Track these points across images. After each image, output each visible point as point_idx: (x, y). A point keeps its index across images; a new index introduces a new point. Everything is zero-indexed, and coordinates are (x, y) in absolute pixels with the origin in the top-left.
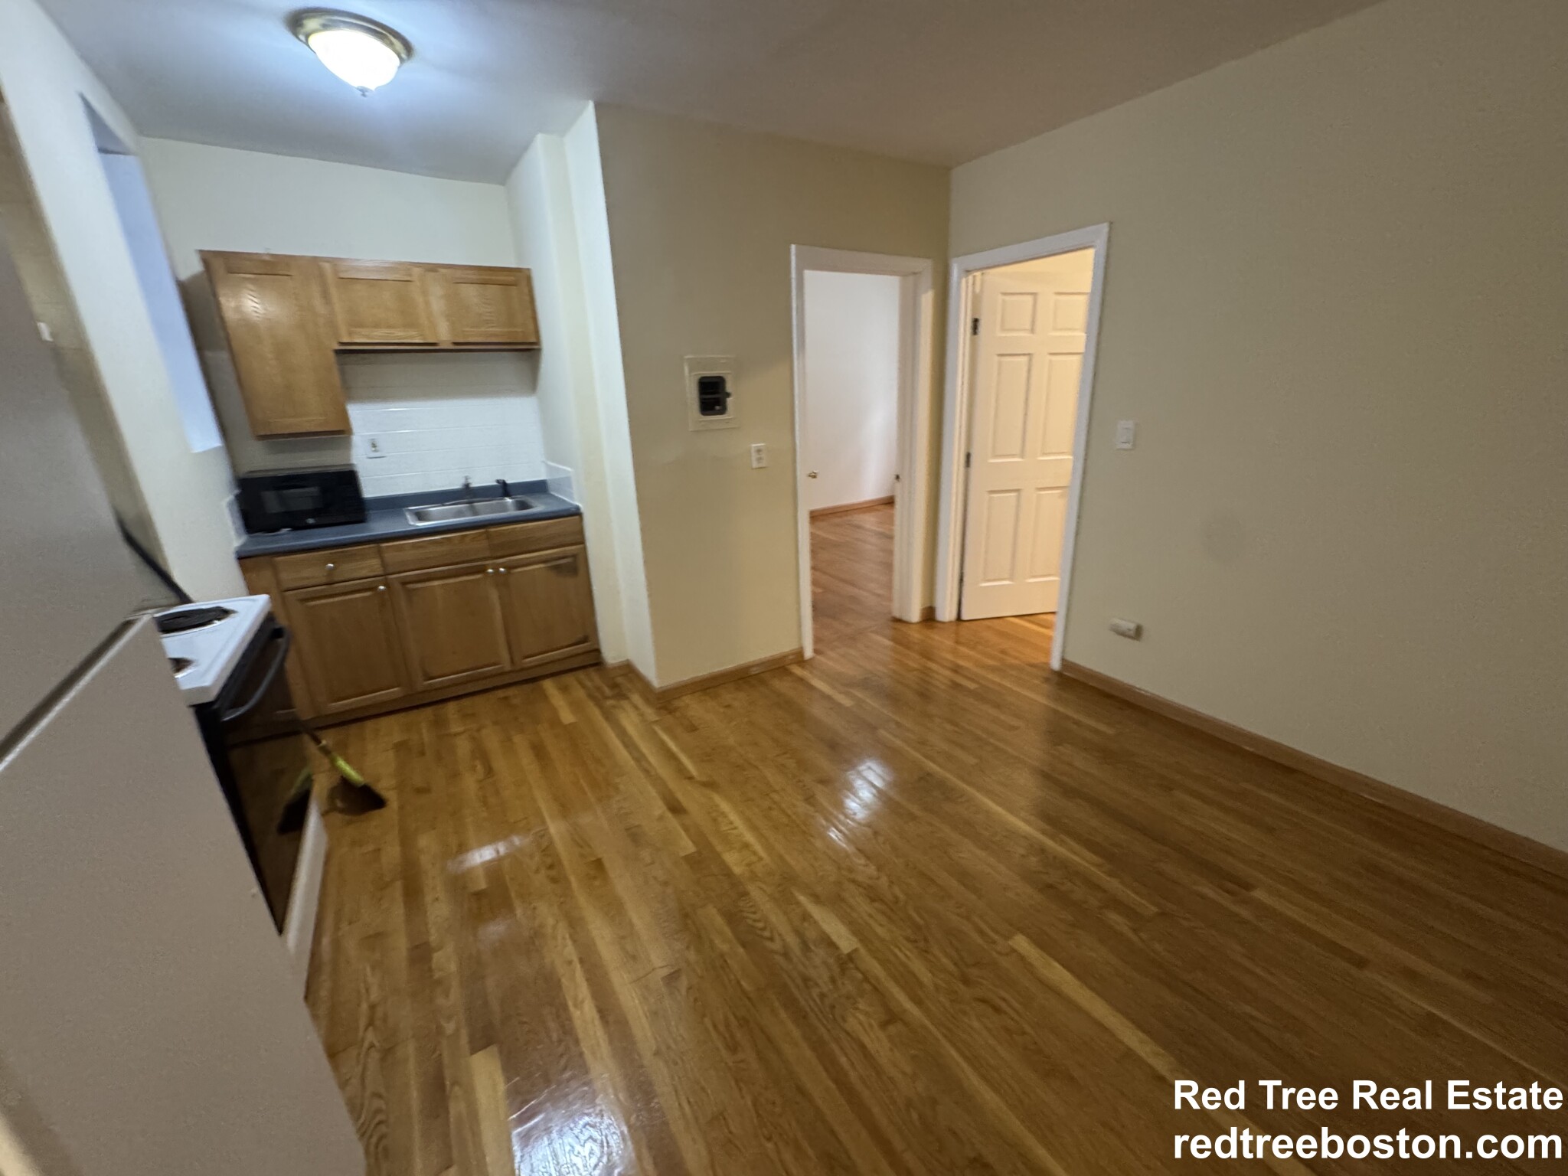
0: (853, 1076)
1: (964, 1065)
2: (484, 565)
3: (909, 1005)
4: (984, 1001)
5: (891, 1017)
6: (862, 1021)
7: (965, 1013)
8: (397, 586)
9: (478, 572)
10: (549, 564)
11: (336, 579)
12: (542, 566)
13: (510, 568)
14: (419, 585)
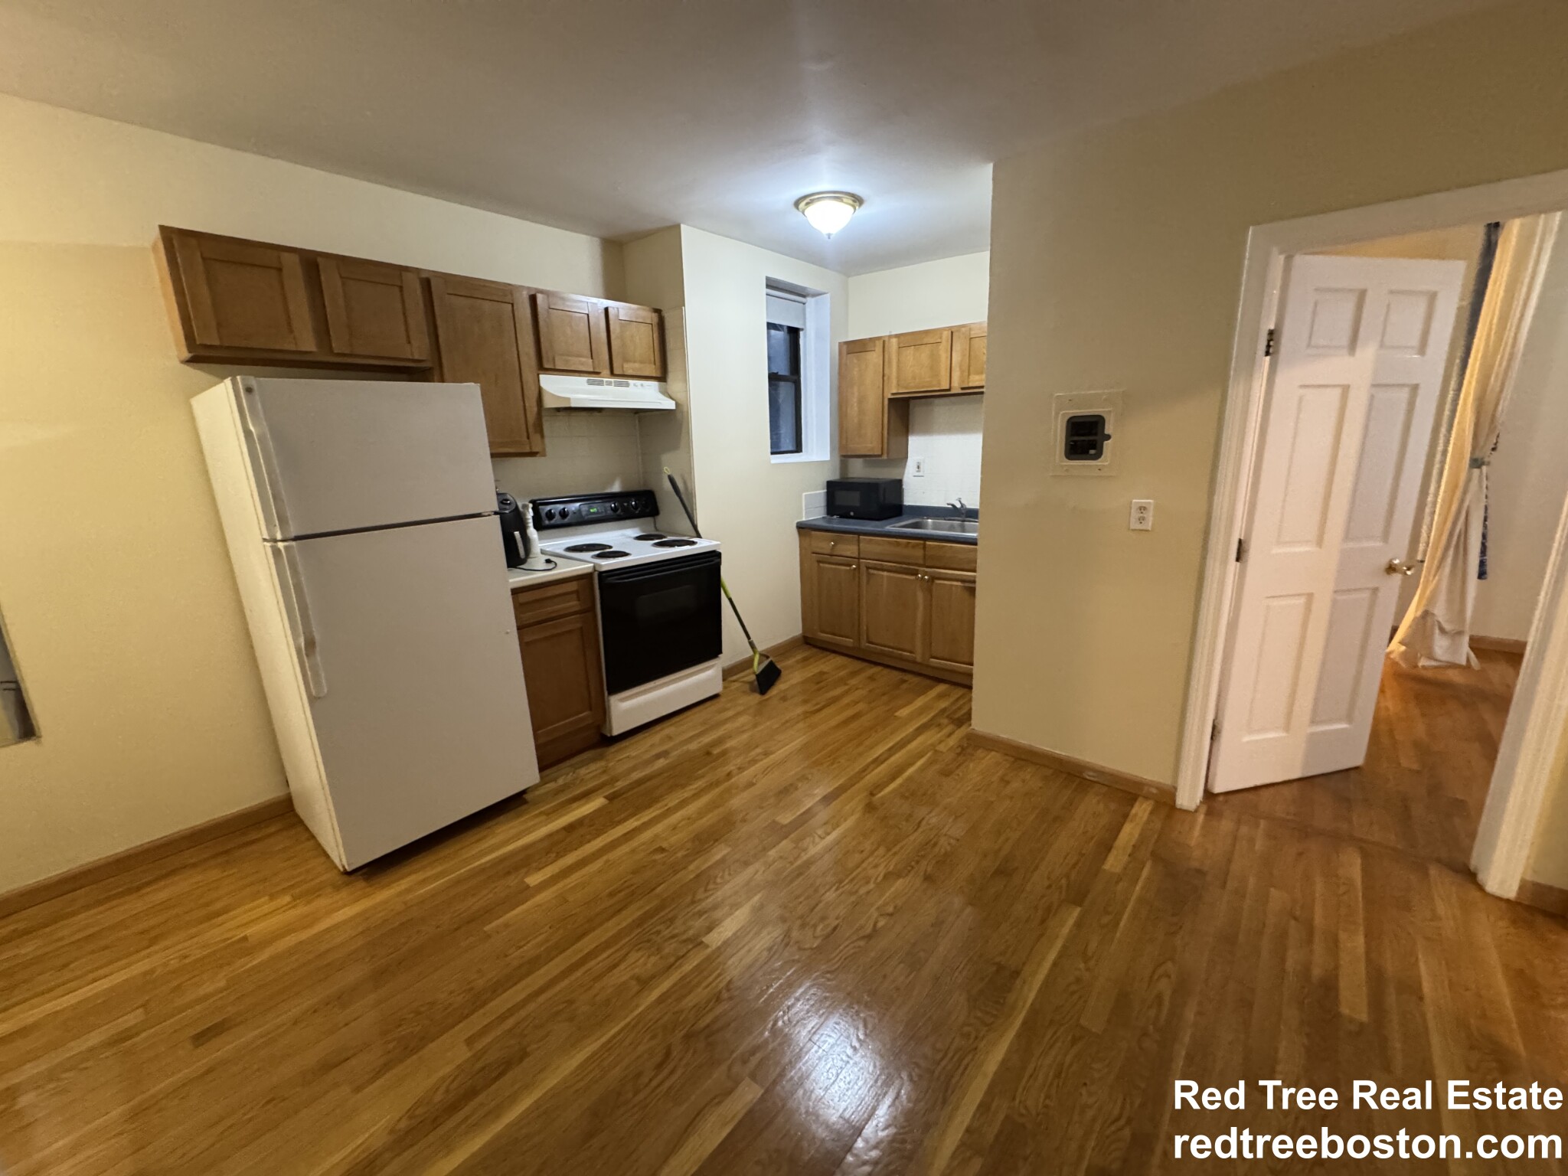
0: (593, 963)
1: (604, 1040)
2: (918, 570)
3: (655, 994)
4: (668, 1054)
5: (645, 983)
6: (641, 962)
7: (653, 1037)
8: (863, 569)
9: (912, 574)
10: (967, 585)
11: (835, 553)
12: (959, 584)
13: (933, 578)
14: (875, 572)
